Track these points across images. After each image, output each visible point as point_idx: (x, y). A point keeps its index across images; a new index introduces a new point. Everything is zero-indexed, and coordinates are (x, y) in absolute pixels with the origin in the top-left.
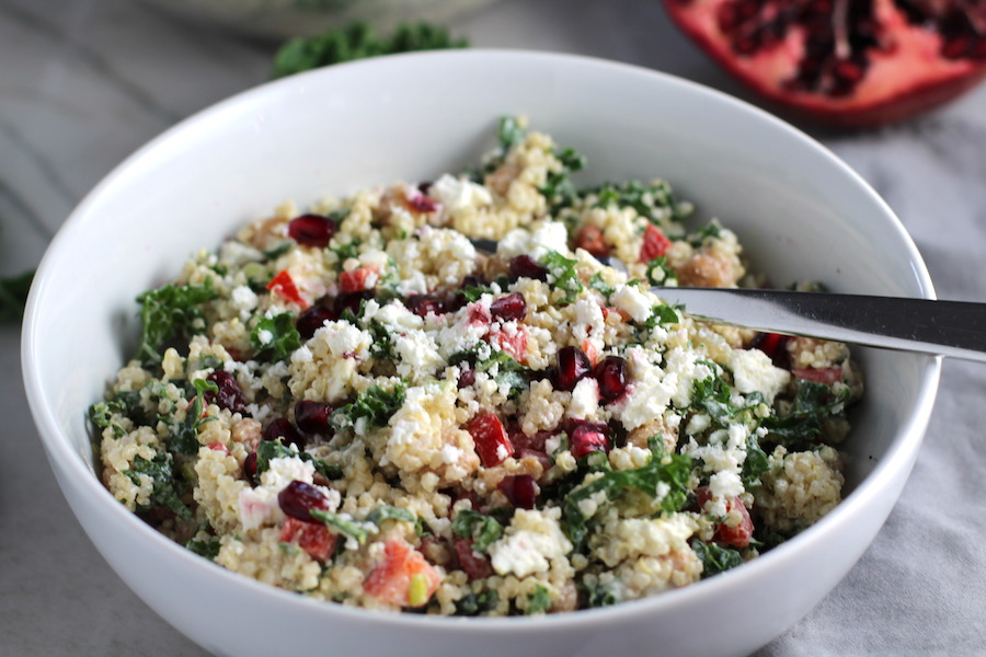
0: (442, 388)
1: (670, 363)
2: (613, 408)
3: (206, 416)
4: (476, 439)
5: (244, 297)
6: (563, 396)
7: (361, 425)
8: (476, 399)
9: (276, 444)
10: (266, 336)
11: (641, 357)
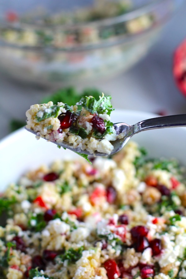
0: (96, 251)
1: (177, 241)
2: (157, 258)
3: (12, 255)
4: (107, 270)
5: (26, 205)
6: (139, 254)
7: (66, 263)
8: (107, 254)
9: (36, 271)
10: (33, 223)
11: (167, 239)
